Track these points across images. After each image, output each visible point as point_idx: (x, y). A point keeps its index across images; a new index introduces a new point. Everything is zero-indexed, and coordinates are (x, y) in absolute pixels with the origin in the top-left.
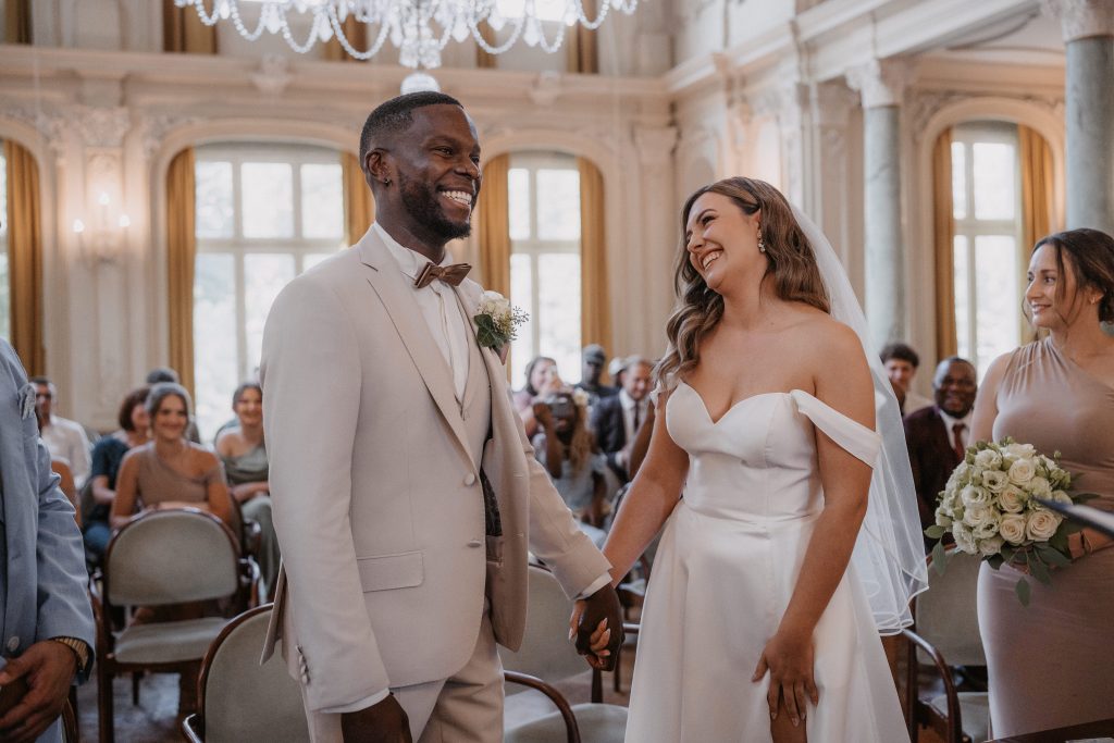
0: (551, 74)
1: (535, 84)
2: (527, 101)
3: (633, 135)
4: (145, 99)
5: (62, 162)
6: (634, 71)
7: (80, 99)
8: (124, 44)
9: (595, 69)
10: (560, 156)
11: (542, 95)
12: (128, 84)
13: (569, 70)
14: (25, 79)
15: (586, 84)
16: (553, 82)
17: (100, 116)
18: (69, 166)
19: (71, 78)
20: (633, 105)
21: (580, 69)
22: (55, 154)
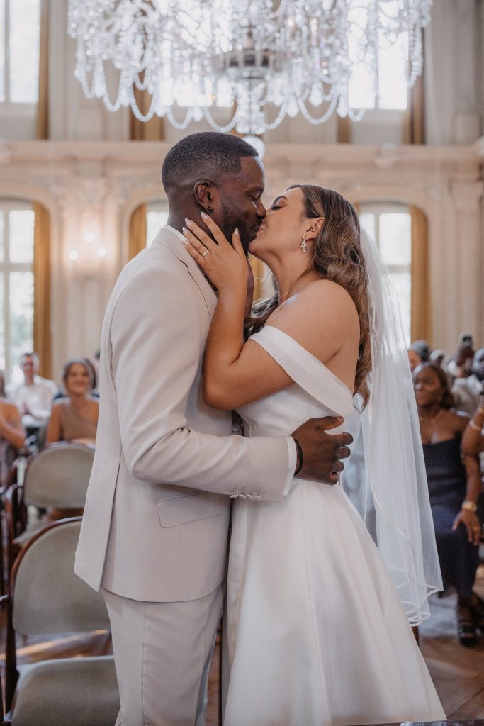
0: (390, 147)
1: (379, 154)
2: (372, 166)
3: (450, 188)
4: (117, 173)
5: (66, 214)
6: (453, 142)
7: (77, 173)
8: (105, 137)
9: (423, 141)
10: (397, 204)
11: (383, 162)
12: (107, 162)
13: (404, 142)
14: (43, 162)
15: (417, 152)
16: (392, 150)
17: (88, 184)
18: (69, 216)
19: (73, 160)
20: (451, 167)
21: (412, 141)
22: (60, 210)
